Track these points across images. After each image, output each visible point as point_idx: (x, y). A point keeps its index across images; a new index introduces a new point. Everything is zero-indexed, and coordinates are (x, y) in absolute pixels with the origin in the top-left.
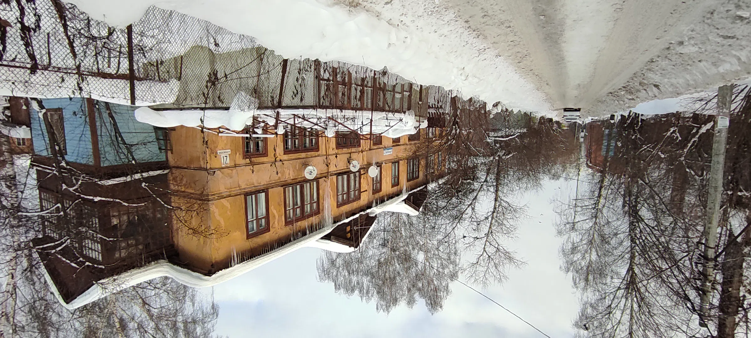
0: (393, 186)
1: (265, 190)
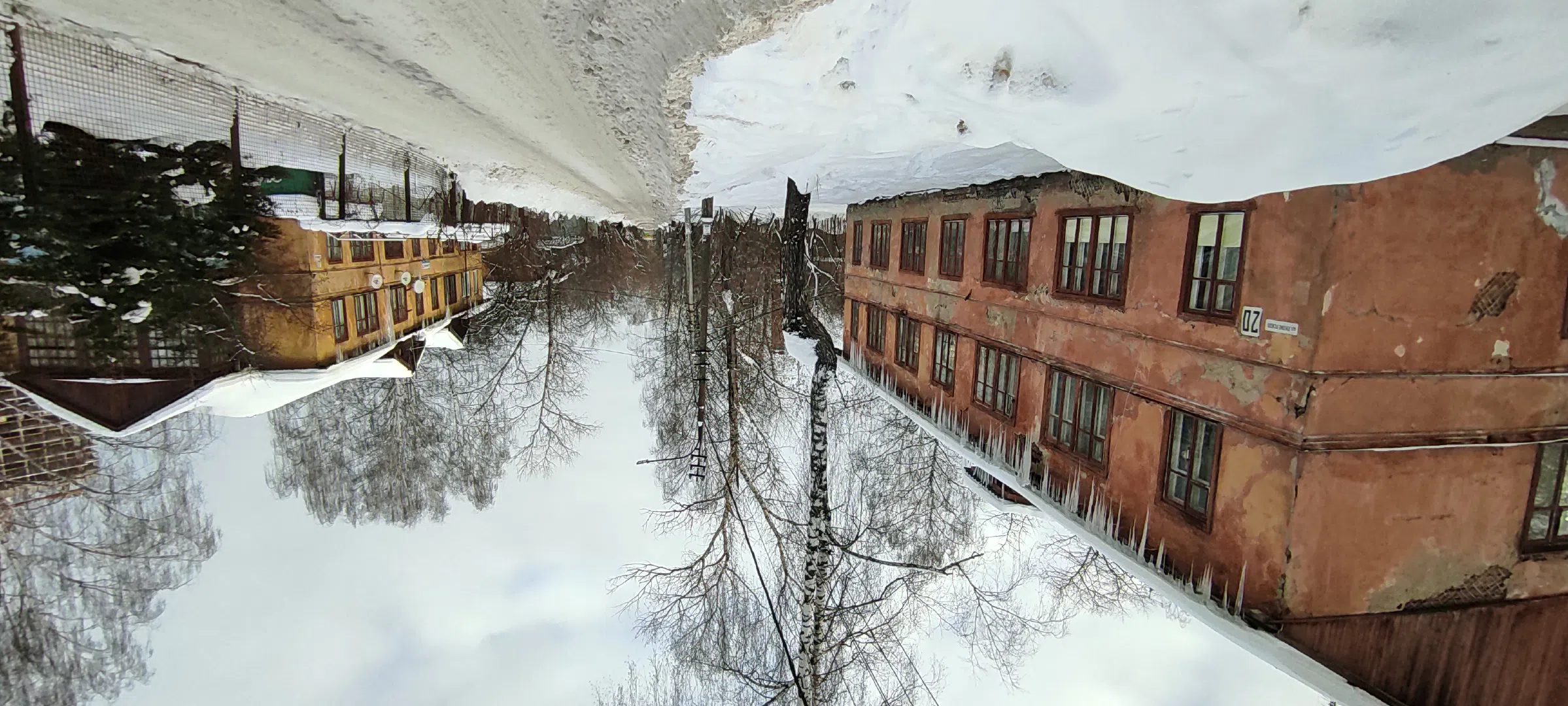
0: (433, 309)
1: (341, 297)
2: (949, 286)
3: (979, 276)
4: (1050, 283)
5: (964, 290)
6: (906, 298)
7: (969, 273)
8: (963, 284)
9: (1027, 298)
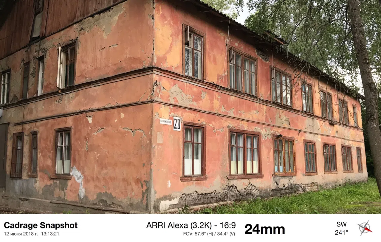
2: (310, 137)
3: (296, 142)
4: (263, 140)
5: (302, 135)
6: (330, 130)
7: (301, 144)
8: (303, 138)
9: (272, 132)
